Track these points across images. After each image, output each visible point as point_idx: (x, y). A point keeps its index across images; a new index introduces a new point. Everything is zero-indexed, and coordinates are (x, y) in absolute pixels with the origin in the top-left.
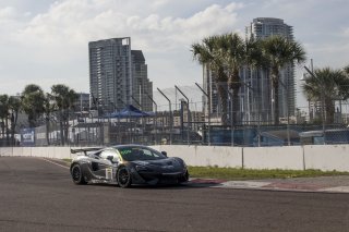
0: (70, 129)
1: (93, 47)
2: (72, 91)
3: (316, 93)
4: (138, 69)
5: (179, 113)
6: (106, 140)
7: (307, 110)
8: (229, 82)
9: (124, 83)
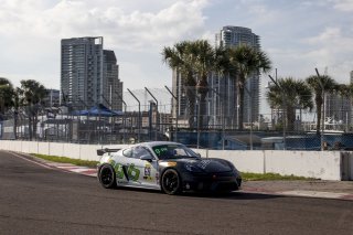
0: (39, 124)
1: (65, 44)
2: (42, 87)
3: (279, 101)
4: (109, 69)
5: (148, 114)
6: (75, 137)
7: (270, 117)
8: (198, 87)
9: (95, 82)
